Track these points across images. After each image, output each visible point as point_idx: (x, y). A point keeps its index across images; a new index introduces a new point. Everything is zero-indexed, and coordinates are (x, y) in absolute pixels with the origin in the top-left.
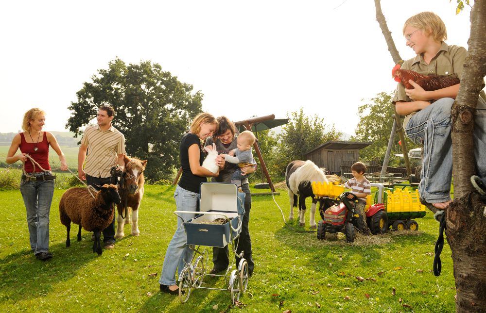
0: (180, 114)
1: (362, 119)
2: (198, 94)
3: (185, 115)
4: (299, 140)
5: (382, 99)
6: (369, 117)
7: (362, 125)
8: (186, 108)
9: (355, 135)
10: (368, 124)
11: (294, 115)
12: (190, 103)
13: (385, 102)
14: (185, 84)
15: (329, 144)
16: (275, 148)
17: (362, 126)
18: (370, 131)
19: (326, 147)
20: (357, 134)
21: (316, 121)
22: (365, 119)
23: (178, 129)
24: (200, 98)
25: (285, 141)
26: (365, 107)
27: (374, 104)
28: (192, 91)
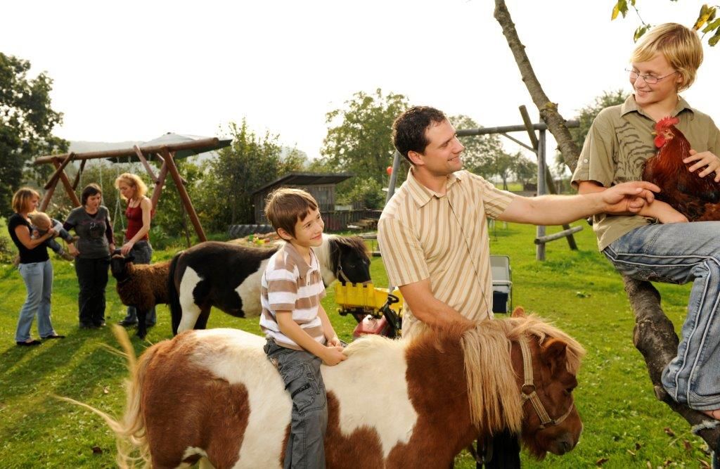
0: (7, 115)
1: (330, 132)
2: (42, 79)
3: (16, 116)
4: (241, 169)
5: (360, 102)
6: (341, 129)
7: (329, 140)
8: (18, 103)
9: (320, 157)
10: (339, 140)
11: (232, 127)
12: (26, 95)
13: (364, 106)
14: (14, 59)
15: (291, 176)
16: (199, 182)
17: (330, 143)
18: (342, 151)
19: (287, 181)
20: (323, 154)
21: (267, 138)
22: (334, 131)
23: (5, 144)
24: (46, 85)
25: (217, 172)
26: (336, 113)
27: (349, 110)
28: (28, 72)
